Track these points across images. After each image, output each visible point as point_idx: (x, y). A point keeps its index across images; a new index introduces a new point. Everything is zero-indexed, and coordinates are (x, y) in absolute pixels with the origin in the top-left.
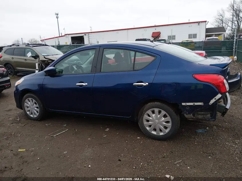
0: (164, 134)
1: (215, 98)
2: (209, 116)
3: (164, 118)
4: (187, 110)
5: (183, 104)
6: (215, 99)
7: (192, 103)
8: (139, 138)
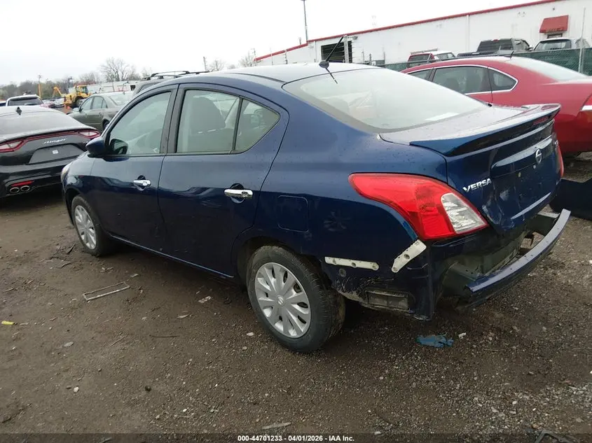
0: (298, 336)
1: (405, 252)
2: (403, 304)
3: (295, 293)
4: (341, 279)
5: (329, 260)
6: (407, 256)
7: (347, 260)
8: (251, 334)
